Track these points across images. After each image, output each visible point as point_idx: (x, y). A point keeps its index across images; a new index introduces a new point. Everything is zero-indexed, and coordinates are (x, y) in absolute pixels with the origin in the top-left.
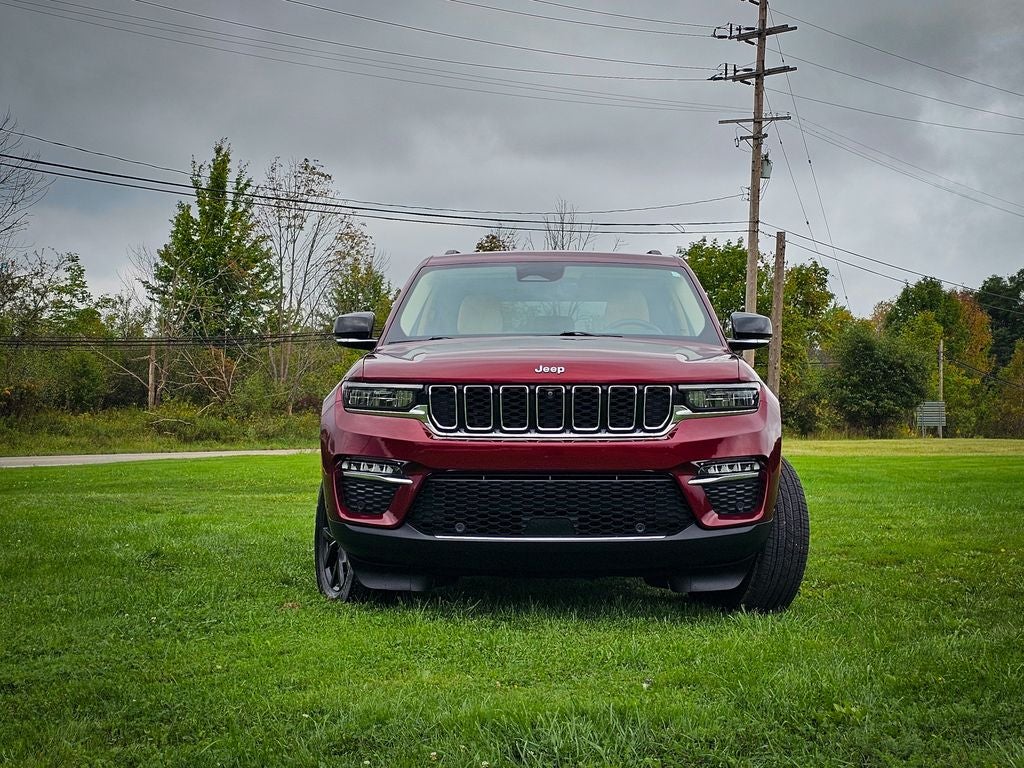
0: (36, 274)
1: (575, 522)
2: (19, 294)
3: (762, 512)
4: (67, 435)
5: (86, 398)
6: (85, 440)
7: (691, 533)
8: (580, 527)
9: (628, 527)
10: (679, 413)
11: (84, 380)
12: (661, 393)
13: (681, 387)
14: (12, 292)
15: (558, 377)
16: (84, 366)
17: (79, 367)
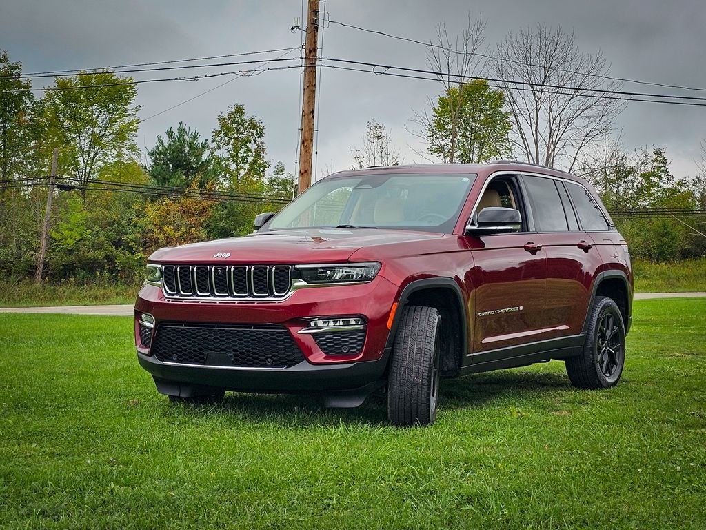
0: (643, 163)
1: (231, 356)
2: (630, 178)
3: (362, 355)
4: (647, 279)
5: (666, 252)
6: (660, 282)
7: (302, 367)
8: (236, 360)
9: (261, 361)
10: (295, 284)
11: (665, 239)
12: (284, 271)
13: (297, 266)
14: (626, 177)
15: (227, 260)
16: (665, 229)
17: (662, 230)
